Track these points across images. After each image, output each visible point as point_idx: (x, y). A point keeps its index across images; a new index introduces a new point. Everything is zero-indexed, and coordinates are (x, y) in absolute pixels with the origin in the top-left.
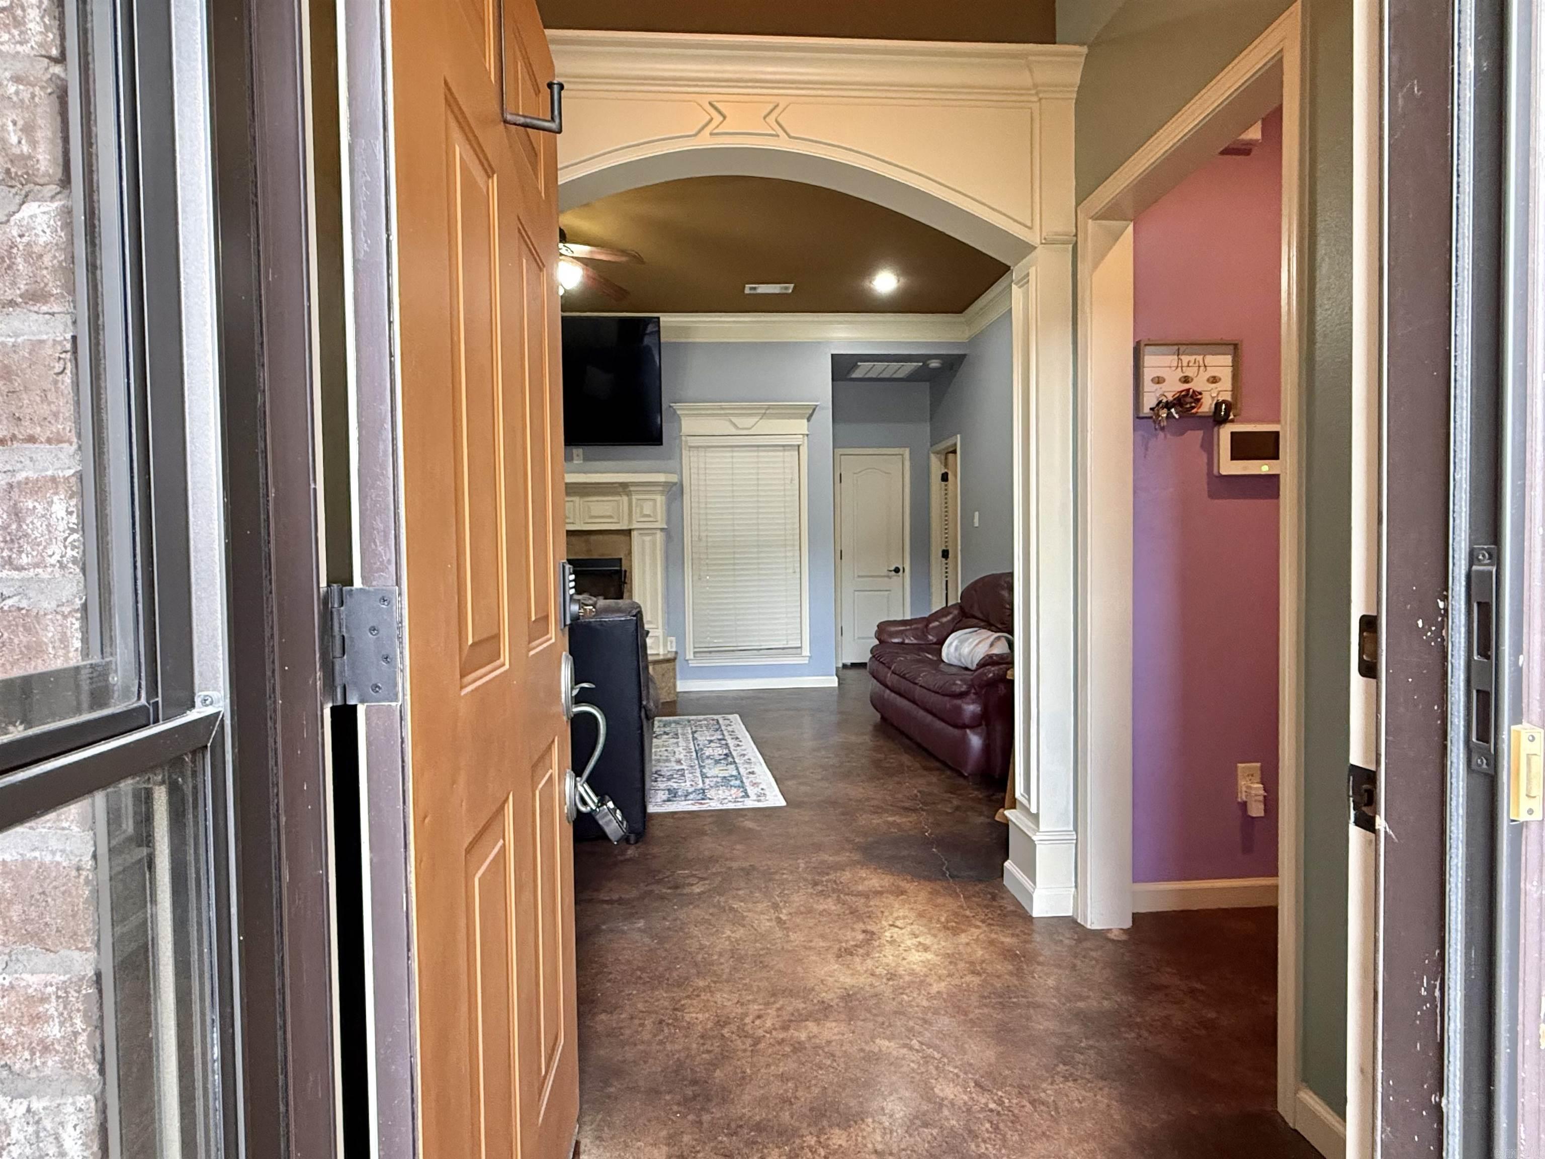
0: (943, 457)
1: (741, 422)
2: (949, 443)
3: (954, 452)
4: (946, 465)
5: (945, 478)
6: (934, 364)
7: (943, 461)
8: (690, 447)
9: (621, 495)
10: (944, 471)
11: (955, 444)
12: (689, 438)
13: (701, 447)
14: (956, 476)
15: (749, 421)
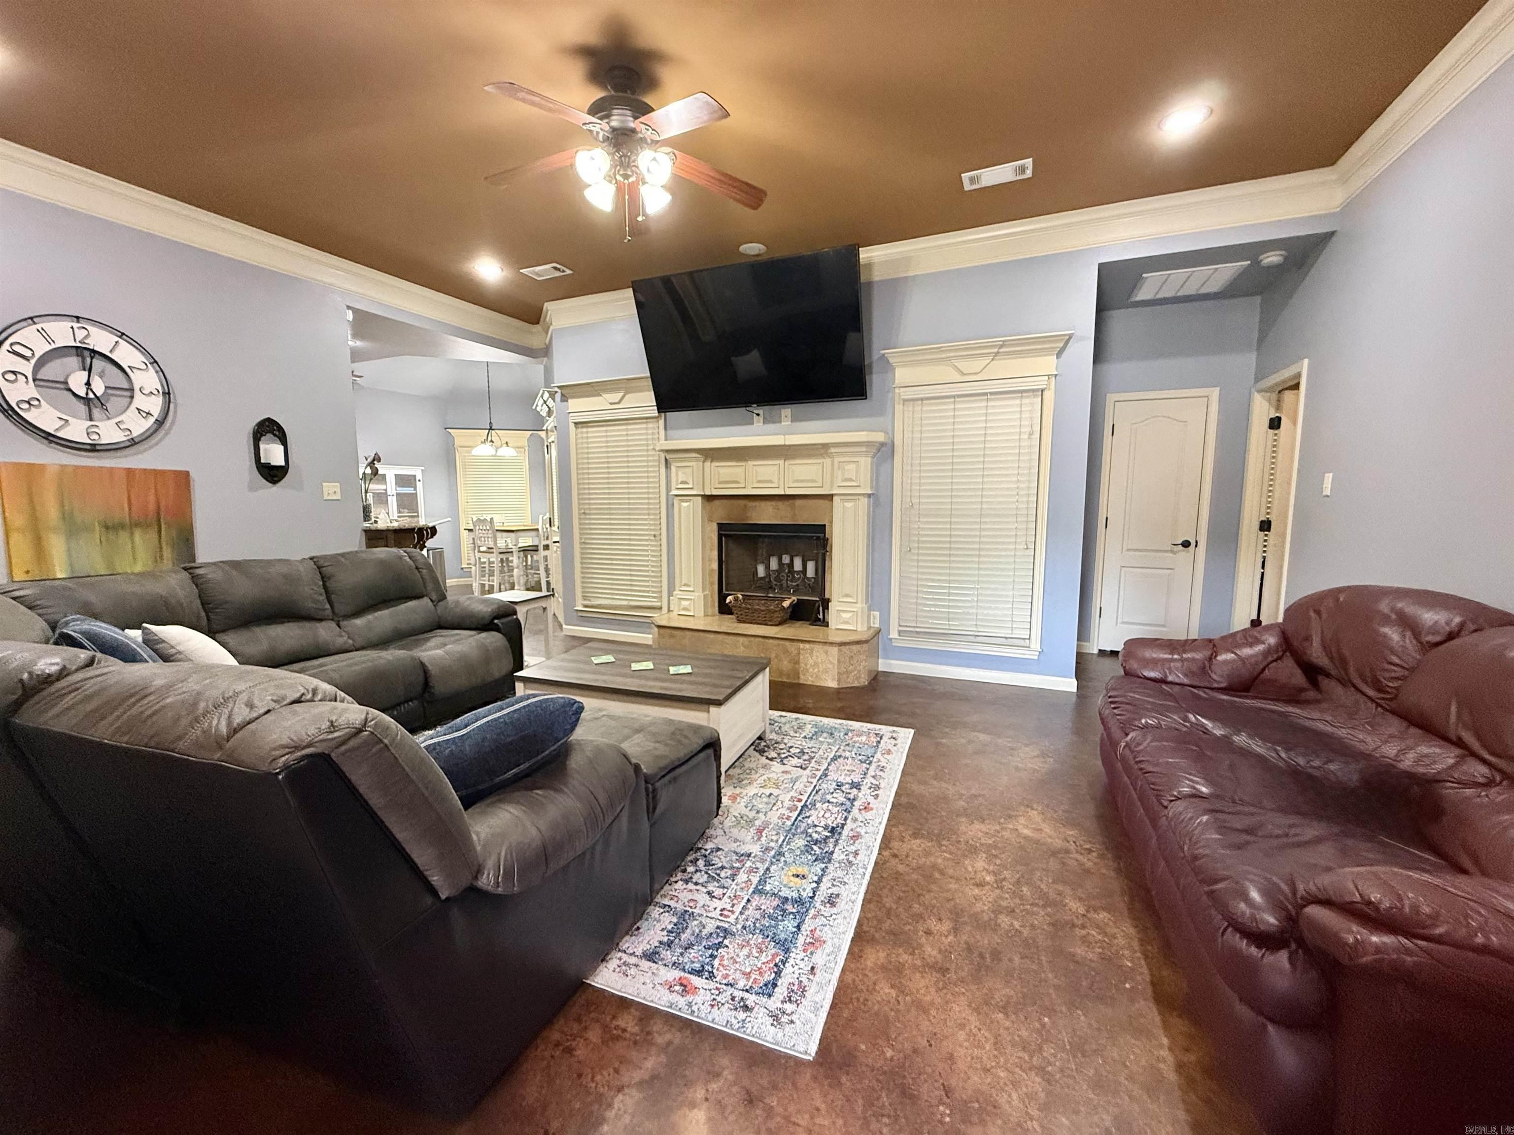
0: (1274, 396)
1: (965, 365)
2: (1286, 374)
3: (1296, 387)
4: (1278, 408)
5: (1275, 424)
6: (1272, 258)
7: (1274, 403)
8: (905, 400)
9: (824, 458)
10: (1273, 415)
11: (1299, 375)
12: (902, 389)
13: (917, 400)
14: (1295, 423)
15: (977, 365)
